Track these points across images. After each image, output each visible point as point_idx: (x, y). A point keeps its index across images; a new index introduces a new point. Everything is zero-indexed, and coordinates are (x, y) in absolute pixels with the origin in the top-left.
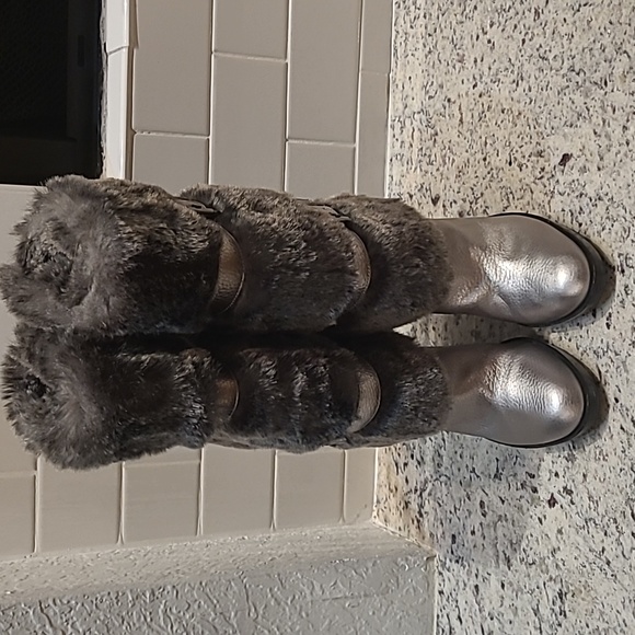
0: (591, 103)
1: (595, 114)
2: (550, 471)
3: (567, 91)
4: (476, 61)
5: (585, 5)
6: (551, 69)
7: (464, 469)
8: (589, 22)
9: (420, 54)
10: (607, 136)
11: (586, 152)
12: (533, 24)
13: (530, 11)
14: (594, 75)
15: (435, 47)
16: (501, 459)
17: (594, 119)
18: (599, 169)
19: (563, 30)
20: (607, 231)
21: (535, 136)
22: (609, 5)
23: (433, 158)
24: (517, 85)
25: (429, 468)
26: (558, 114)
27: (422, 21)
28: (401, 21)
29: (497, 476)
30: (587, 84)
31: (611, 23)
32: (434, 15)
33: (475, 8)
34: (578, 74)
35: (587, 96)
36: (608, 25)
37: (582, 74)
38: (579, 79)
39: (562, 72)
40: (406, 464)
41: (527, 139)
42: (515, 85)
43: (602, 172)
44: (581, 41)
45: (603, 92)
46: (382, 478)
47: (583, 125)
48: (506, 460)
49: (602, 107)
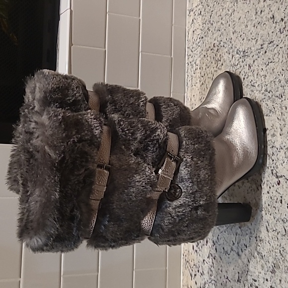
0: (275, 105)
1: (278, 111)
2: (264, 278)
3: (264, 100)
5: (271, 62)
6: (257, 91)
7: (223, 277)
8: (273, 70)
9: (198, 85)
10: (284, 120)
11: (274, 127)
12: (248, 71)
13: (246, 65)
14: (277, 93)
15: (205, 82)
16: (240, 272)
17: (277, 113)
18: (281, 135)
19: (262, 73)
20: (285, 163)
22: (282, 62)
25: (206, 277)
27: (198, 71)
28: (189, 71)
29: (239, 281)
30: (274, 97)
31: (283, 70)
32: (204, 68)
33: (222, 64)
34: (269, 92)
35: (273, 102)
36: (282, 71)
37: (271, 93)
38: (270, 95)
39: (262, 92)
40: (195, 275)
43: (282, 136)
44: (270, 78)
45: (280, 100)
46: (184, 282)
47: (272, 115)
48: (242, 273)
49: (281, 107)
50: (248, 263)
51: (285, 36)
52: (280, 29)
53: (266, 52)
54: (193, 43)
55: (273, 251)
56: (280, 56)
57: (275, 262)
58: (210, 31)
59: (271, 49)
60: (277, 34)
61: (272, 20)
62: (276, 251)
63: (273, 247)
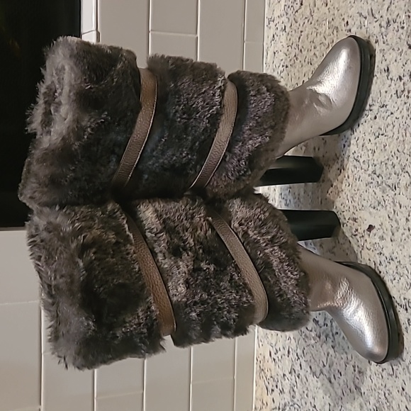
0: (386, 198)
1: (389, 205)
3: (371, 185)
4: (315, 149)
5: (382, 135)
6: (362, 169)
7: (308, 404)
8: (385, 146)
10: (396, 221)
11: (383, 227)
12: (350, 137)
14: (388, 181)
16: (332, 404)
17: (388, 208)
18: (392, 241)
19: (369, 146)
20: (396, 281)
21: (351, 207)
22: (397, 139)
23: (288, 202)
24: (341, 172)
25: (287, 397)
26: (366, 198)
30: (384, 184)
31: (398, 151)
34: (378, 177)
35: (383, 192)
36: (396, 152)
37: (380, 178)
38: (380, 180)
39: (368, 172)
40: (273, 390)
41: (347, 208)
42: (339, 171)
43: (394, 243)
44: (380, 157)
45: (394, 193)
46: (258, 394)
47: (382, 210)
48: (335, 406)
49: (393, 202)
50: (342, 396)
51: (403, 102)
52: (397, 91)
53: (375, 118)
54: (274, 71)
55: (375, 390)
56: (395, 130)
57: (377, 405)
58: (299, 61)
59: (383, 115)
60: (392, 96)
61: (386, 74)
62: (380, 391)
63: (375, 385)
